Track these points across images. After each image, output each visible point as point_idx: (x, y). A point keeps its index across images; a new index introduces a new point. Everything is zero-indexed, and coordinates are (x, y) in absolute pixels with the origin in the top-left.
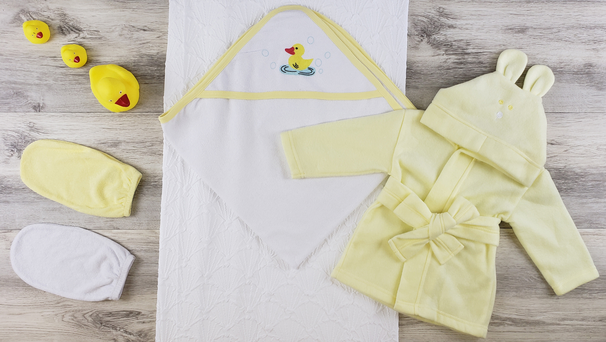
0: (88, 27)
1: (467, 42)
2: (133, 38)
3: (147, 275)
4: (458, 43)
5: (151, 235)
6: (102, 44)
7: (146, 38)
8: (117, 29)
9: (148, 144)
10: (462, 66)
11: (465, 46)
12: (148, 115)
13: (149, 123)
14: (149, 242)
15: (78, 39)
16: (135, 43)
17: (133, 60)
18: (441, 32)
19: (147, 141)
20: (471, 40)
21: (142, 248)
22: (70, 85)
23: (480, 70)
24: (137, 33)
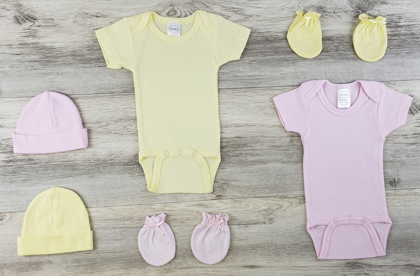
0: (43, 15)
1: (399, 16)
2: (86, 24)
3: (106, 252)
4: (391, 17)
5: (109, 213)
6: (57, 31)
7: (99, 24)
8: (71, 17)
9: (103, 124)
10: (396, 38)
11: (398, 20)
12: (103, 96)
13: (104, 104)
14: (106, 220)
15: (33, 27)
16: (88, 29)
17: (87, 45)
18: (375, 8)
19: (103, 121)
20: (402, 14)
21: (100, 226)
22: (26, 71)
23: (412, 41)
24: (91, 19)
